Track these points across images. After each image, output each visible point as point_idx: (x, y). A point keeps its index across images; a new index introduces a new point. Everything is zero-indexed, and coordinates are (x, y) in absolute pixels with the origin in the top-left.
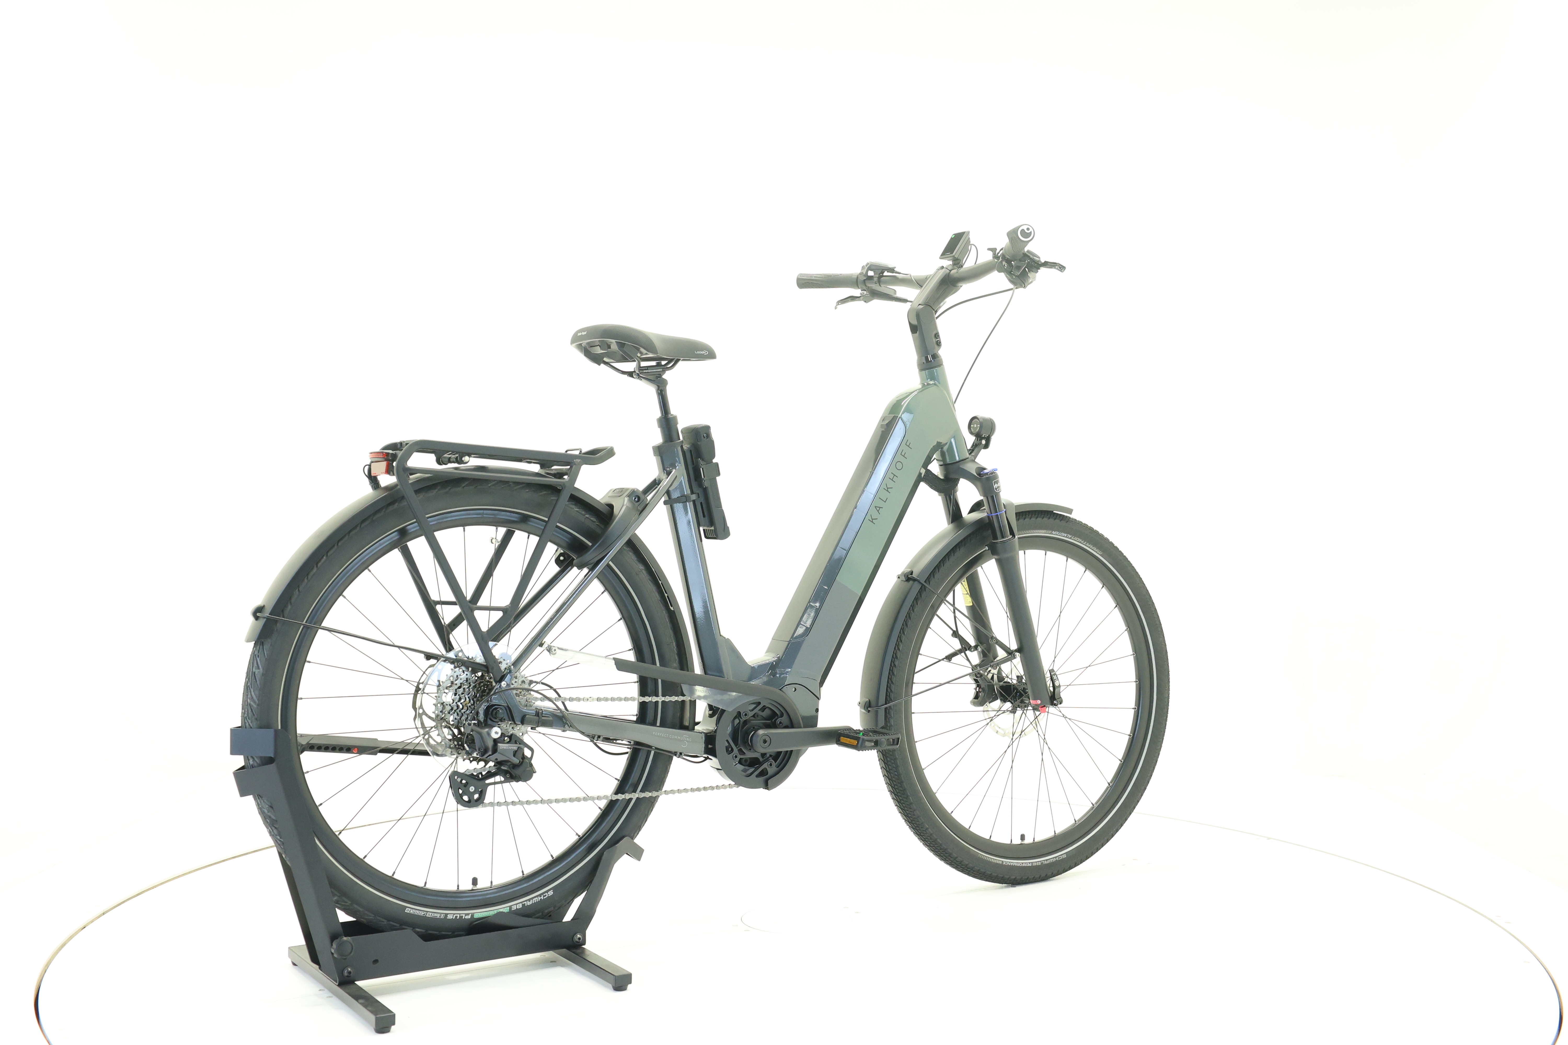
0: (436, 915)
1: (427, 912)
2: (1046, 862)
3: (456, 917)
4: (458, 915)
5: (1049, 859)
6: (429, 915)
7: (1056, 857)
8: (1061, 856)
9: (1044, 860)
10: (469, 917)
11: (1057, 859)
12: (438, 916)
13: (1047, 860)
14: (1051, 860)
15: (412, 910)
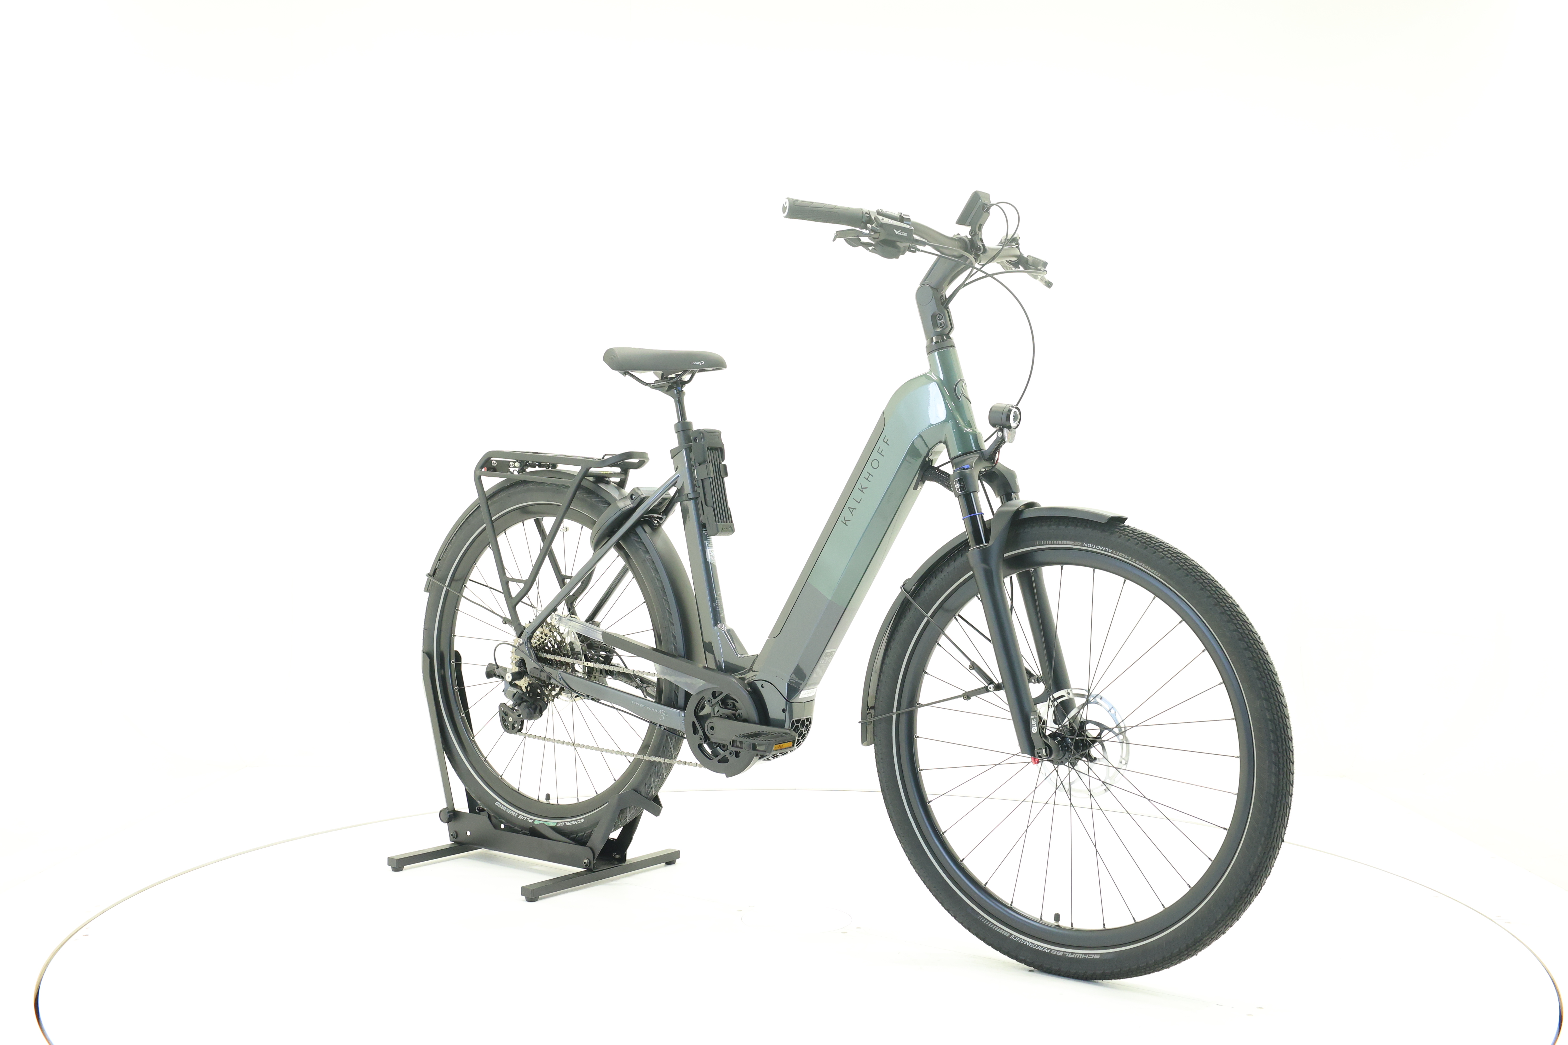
0: (513, 813)
1: (509, 809)
2: (1070, 956)
3: (524, 818)
4: (526, 818)
5: (1076, 953)
6: (509, 812)
7: (1086, 954)
8: (1093, 955)
9: (1069, 953)
10: (531, 821)
11: (1087, 957)
12: (514, 813)
13: (1072, 953)
14: (1079, 955)
15: (501, 804)
